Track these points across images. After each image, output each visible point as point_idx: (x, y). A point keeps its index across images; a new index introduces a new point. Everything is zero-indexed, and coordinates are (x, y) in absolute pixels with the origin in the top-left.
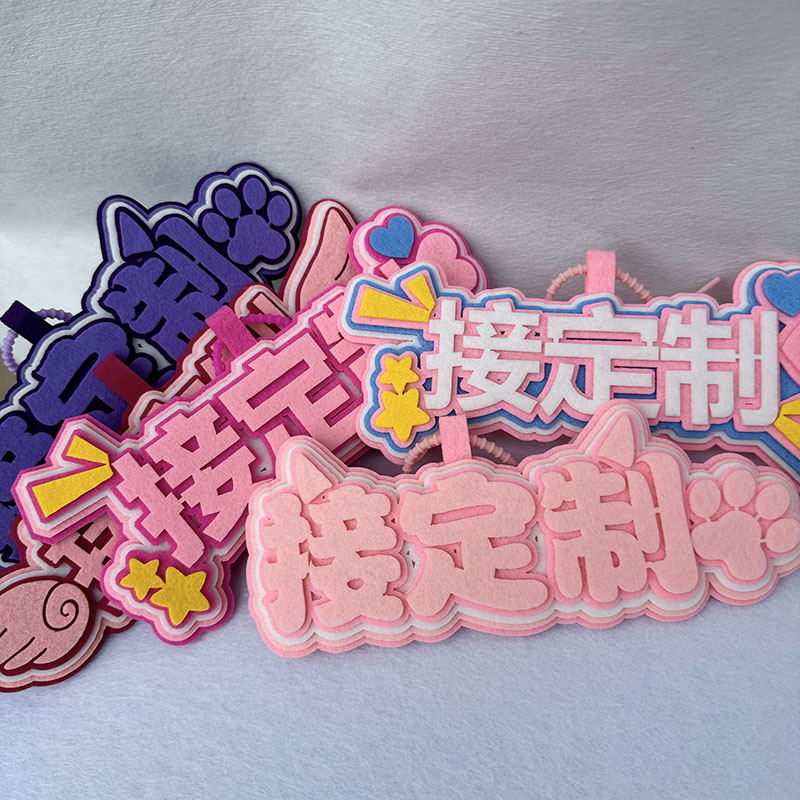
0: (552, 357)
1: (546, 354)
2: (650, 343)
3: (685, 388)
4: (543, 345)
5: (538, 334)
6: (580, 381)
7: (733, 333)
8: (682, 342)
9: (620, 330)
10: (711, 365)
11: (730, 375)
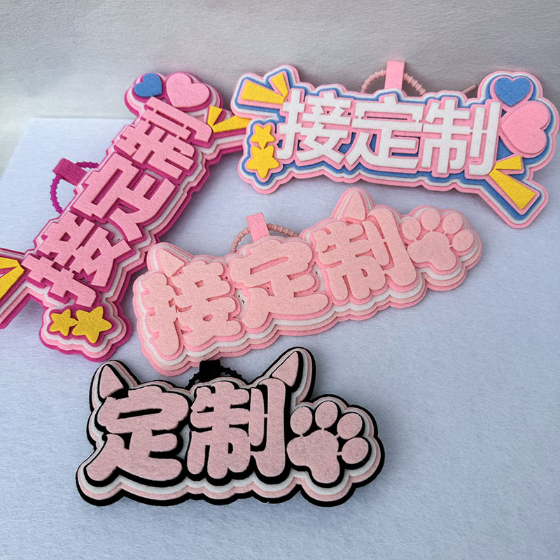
0: (357, 129)
1: (353, 126)
2: (417, 121)
3: (435, 150)
4: (351, 121)
5: (349, 114)
6: (372, 145)
7: (470, 116)
8: (438, 121)
9: (400, 112)
10: (453, 136)
11: (465, 142)
